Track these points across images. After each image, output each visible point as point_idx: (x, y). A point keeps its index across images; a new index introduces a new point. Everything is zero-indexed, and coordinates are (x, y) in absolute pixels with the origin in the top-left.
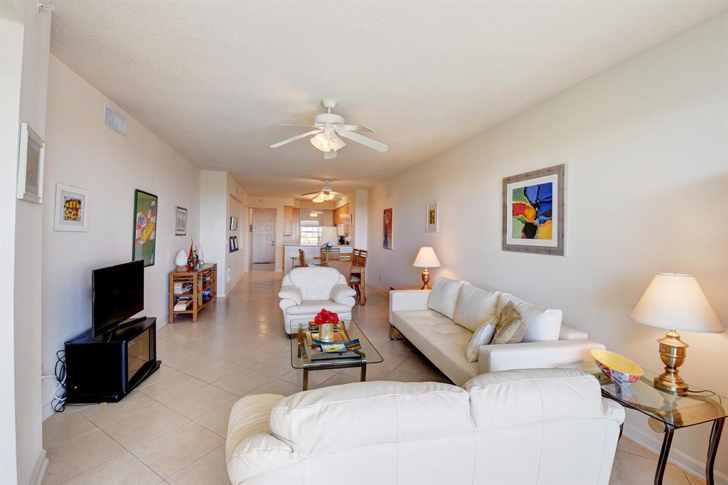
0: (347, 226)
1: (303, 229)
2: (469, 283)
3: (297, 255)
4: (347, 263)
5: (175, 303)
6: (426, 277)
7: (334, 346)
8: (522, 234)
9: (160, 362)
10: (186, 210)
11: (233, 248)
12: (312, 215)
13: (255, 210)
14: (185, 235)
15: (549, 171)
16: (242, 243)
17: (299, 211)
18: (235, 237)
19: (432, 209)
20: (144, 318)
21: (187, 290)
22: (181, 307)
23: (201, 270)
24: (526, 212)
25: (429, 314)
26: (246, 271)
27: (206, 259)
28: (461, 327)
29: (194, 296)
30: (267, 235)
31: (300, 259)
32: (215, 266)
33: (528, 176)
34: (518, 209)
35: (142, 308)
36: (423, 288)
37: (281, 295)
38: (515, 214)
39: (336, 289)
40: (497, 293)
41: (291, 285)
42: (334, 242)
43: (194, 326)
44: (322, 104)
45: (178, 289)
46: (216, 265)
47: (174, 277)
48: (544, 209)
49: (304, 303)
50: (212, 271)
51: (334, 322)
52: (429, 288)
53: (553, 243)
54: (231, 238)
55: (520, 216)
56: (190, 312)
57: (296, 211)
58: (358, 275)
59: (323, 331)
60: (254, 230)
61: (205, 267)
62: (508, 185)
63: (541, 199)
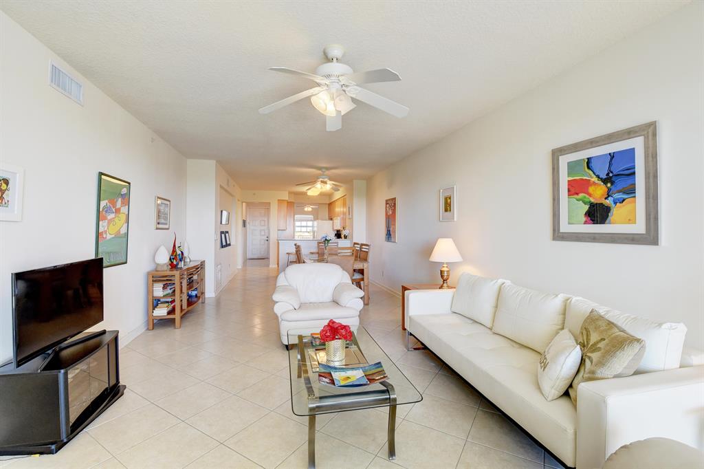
0: (344, 220)
1: (298, 224)
2: (509, 282)
3: (293, 250)
4: (349, 258)
5: (154, 307)
6: (446, 274)
7: (349, 373)
8: (584, 219)
9: (125, 387)
10: (169, 201)
11: (224, 244)
12: (306, 209)
13: (249, 205)
14: (168, 229)
15: (629, 133)
16: (235, 238)
17: (294, 205)
18: (227, 232)
19: (447, 194)
20: (104, 332)
21: (169, 291)
22: (161, 312)
23: (186, 267)
24: (591, 189)
25: (456, 320)
26: (240, 267)
27: (193, 255)
28: (503, 338)
29: (177, 297)
30: (261, 231)
31: (297, 253)
32: (203, 264)
33: (593, 143)
34: (576, 188)
35: (100, 318)
36: (441, 287)
37: (276, 297)
38: (571, 192)
39: (339, 289)
40: (561, 297)
41: (287, 284)
42: (332, 236)
43: (176, 334)
44: (325, 54)
45: (159, 291)
46: (204, 261)
47: (153, 277)
48: (622, 183)
49: (302, 306)
50: (200, 267)
51: (345, 338)
52: (449, 287)
53: (639, 227)
54: (222, 233)
55: (581, 195)
56: (171, 316)
57: (290, 204)
58: (361, 272)
59: (332, 350)
60: (248, 225)
61: (192, 265)
62: (560, 157)
63: (616, 170)
